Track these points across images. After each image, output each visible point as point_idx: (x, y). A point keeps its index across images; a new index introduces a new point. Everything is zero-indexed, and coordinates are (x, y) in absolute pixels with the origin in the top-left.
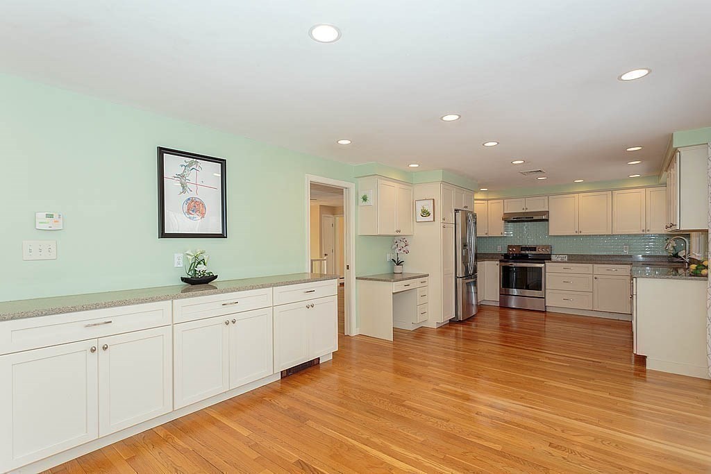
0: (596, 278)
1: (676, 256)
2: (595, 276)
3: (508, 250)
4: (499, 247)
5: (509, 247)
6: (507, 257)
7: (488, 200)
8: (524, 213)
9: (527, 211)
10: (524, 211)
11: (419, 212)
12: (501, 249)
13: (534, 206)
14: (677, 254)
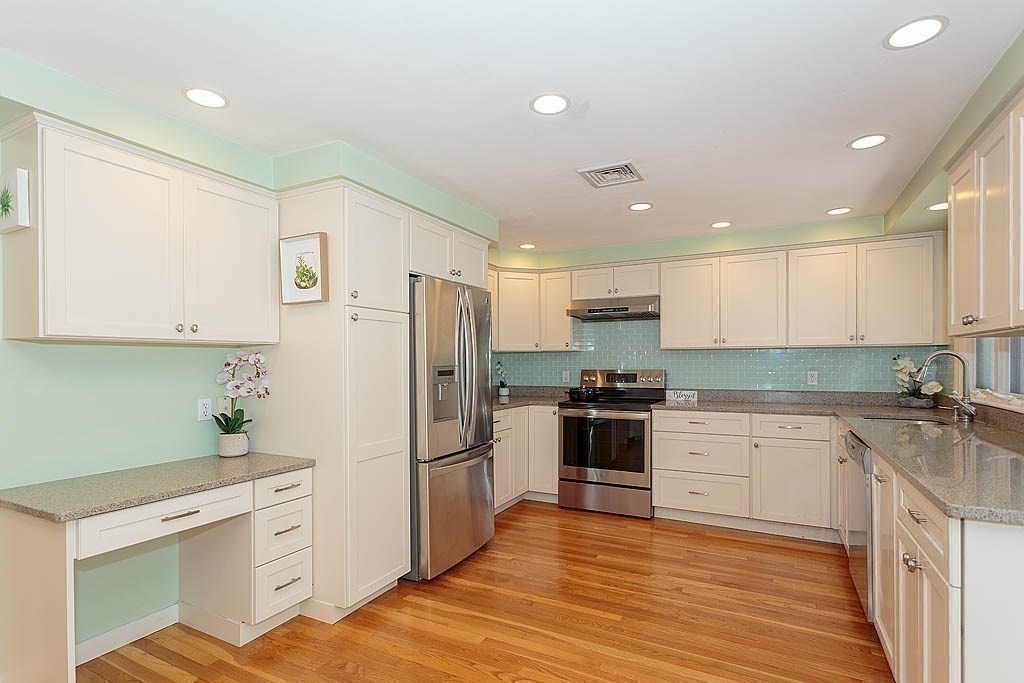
0: (756, 446)
1: (916, 392)
2: (755, 441)
3: (583, 381)
4: (566, 375)
5: (585, 373)
6: (576, 397)
7: (540, 272)
8: (611, 299)
9: (617, 295)
10: (611, 296)
11: (289, 276)
12: (570, 379)
13: (630, 285)
14: (919, 389)
